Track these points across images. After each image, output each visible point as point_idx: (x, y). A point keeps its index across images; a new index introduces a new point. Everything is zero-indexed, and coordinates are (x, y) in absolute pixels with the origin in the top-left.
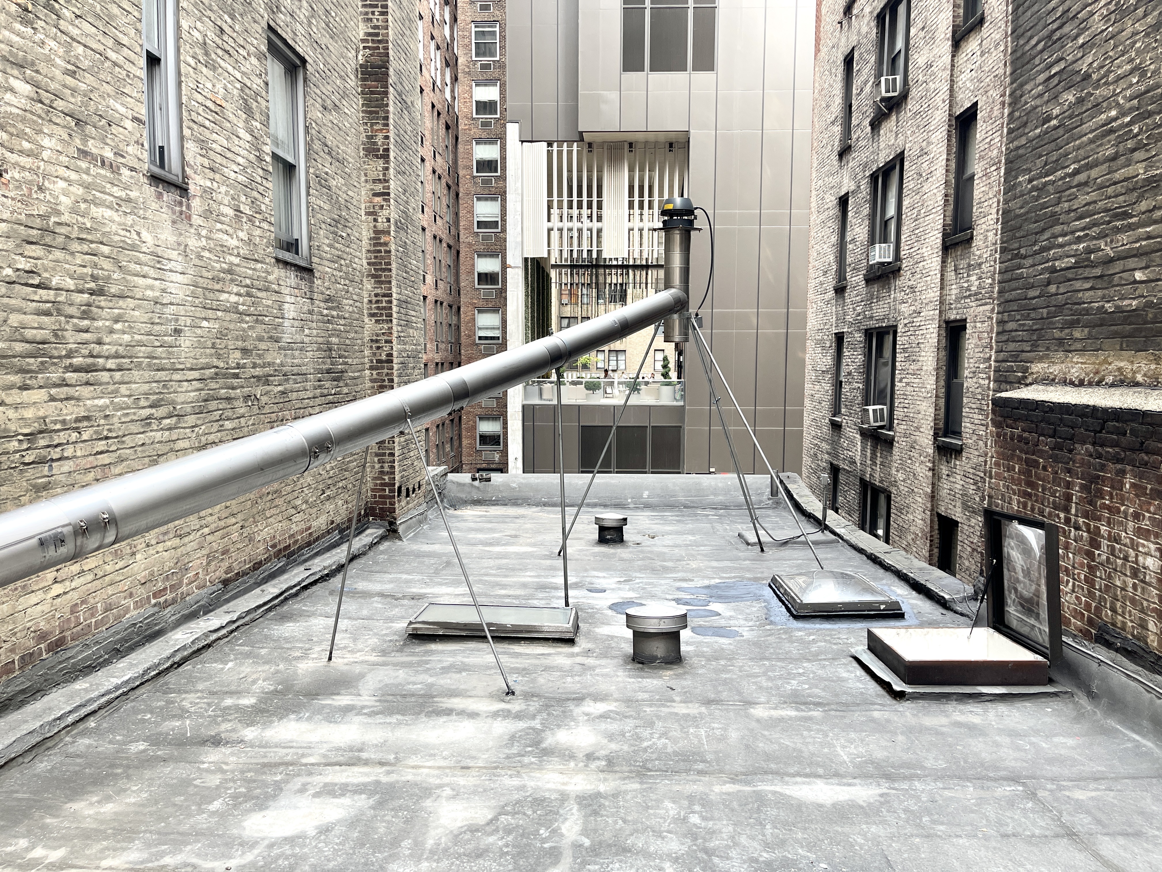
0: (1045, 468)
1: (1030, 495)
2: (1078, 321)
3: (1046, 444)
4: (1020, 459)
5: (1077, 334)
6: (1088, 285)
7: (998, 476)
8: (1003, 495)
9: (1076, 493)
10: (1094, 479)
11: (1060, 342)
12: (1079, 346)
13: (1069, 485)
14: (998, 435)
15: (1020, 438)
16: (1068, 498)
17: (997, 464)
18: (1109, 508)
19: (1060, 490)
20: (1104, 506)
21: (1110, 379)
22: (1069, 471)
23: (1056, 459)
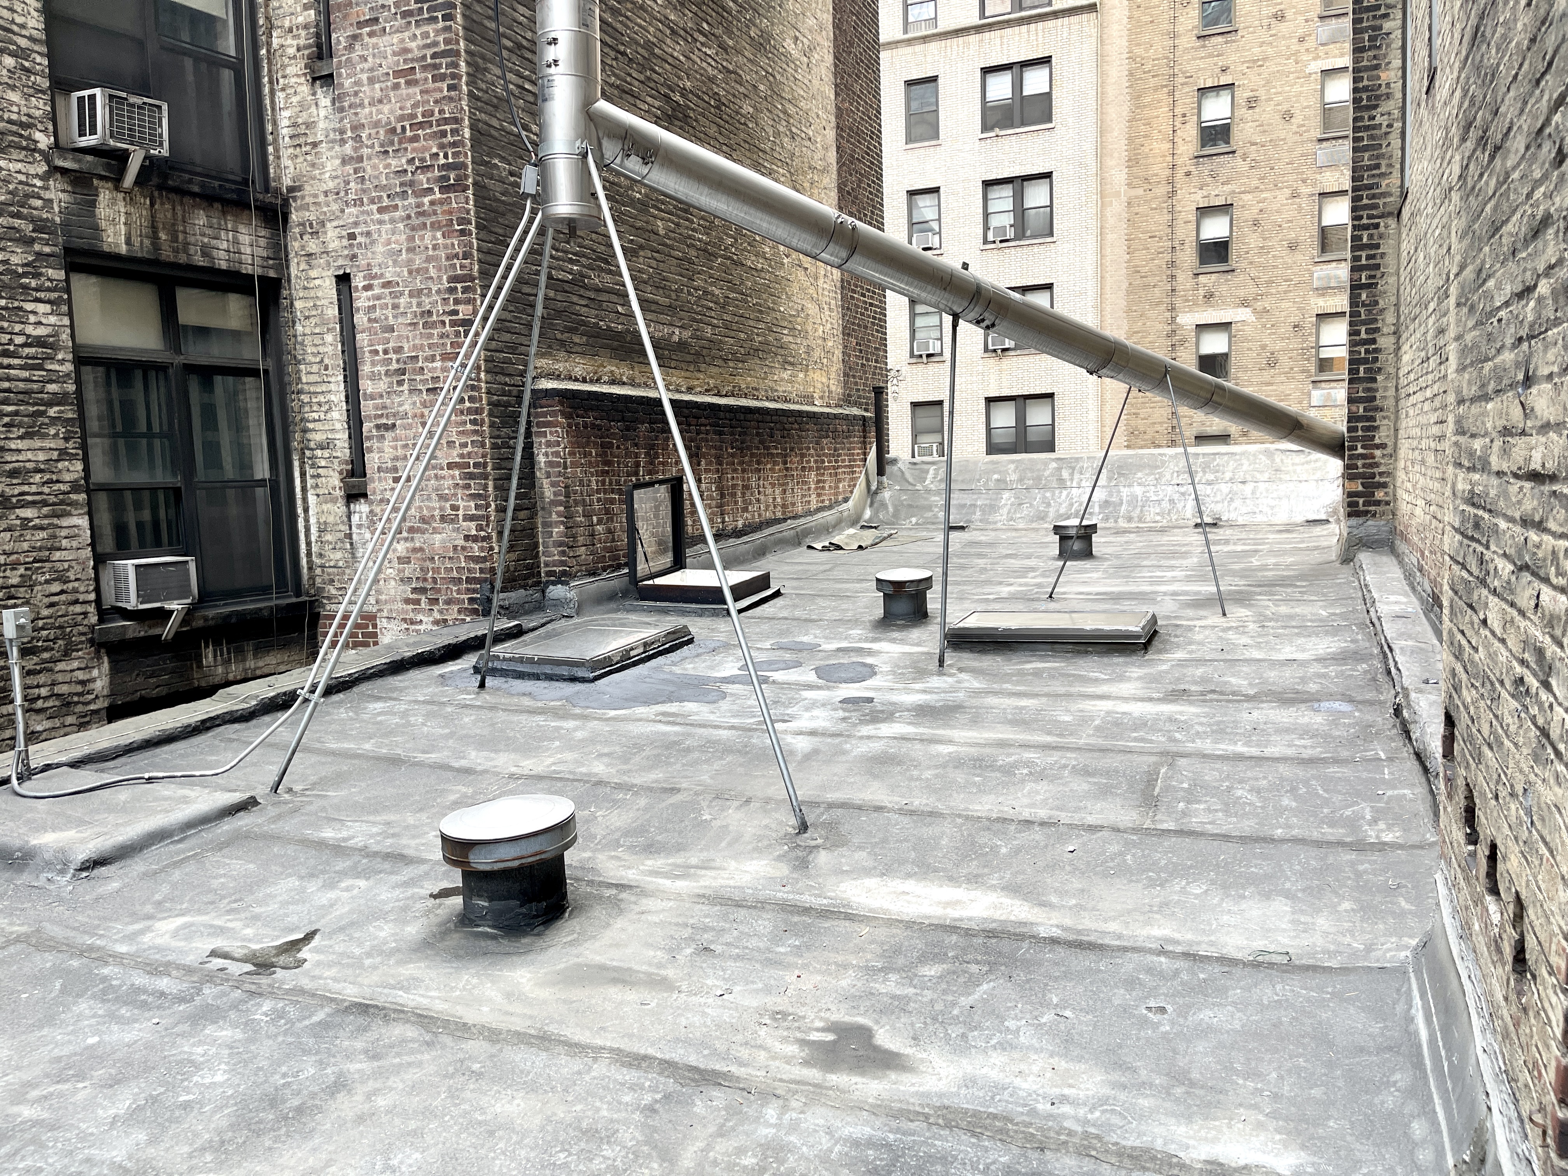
0: (618, 447)
1: (607, 472)
2: (576, 329)
3: (616, 427)
4: (596, 443)
5: (577, 339)
6: (583, 302)
7: (574, 465)
8: (581, 481)
9: (642, 459)
10: (652, 447)
11: (562, 343)
12: (579, 349)
13: (637, 456)
14: (570, 426)
15: (594, 426)
16: (637, 465)
17: (572, 454)
18: (663, 463)
19: (631, 461)
20: (660, 463)
21: (606, 378)
22: (636, 445)
23: (626, 439)
